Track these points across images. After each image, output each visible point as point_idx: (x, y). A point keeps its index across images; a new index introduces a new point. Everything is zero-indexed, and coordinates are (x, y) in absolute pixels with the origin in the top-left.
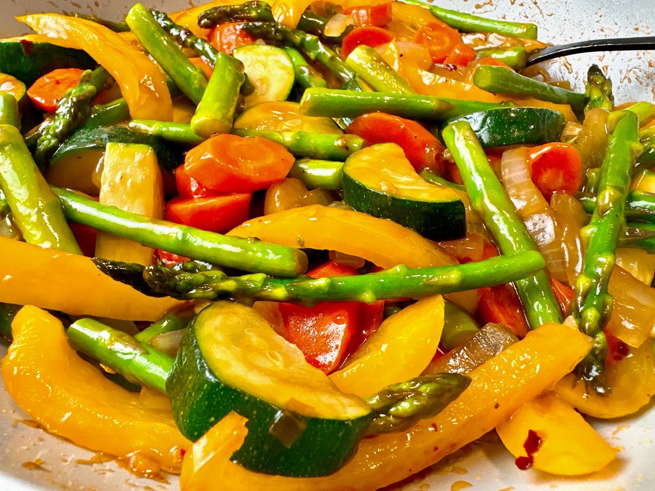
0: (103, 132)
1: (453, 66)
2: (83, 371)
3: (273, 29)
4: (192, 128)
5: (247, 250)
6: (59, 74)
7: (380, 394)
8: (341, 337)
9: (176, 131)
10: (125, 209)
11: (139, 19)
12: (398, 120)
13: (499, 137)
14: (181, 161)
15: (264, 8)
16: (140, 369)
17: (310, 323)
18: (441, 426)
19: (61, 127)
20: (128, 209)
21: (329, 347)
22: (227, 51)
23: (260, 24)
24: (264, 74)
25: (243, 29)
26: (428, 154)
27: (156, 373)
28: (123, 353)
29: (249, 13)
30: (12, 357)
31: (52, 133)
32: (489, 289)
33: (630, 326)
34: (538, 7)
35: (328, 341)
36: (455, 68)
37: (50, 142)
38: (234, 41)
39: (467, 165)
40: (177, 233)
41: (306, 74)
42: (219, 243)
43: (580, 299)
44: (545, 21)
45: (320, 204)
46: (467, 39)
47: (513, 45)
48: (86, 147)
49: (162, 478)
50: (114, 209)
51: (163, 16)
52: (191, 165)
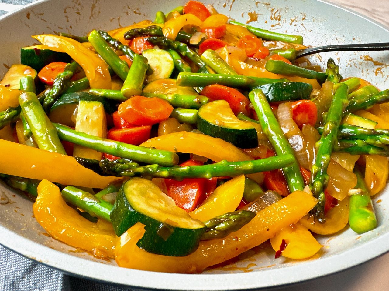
0: (77, 95)
1: (257, 59)
2: (70, 211)
3: (163, 40)
4: (121, 93)
5: (149, 153)
6: (53, 65)
7: (211, 220)
8: (195, 195)
9: (113, 94)
10: (88, 133)
11: (95, 38)
12: (226, 88)
13: (277, 97)
14: (116, 109)
15: (158, 29)
16: (98, 210)
17: (180, 189)
18: (240, 238)
19: (56, 93)
20: (90, 134)
21: (189, 200)
22: (139, 52)
23: (156, 38)
24: (158, 64)
25: (147, 40)
26: (241, 105)
27: (105, 212)
28: (88, 202)
29: (151, 32)
30: (38, 203)
31: (51, 95)
32: (269, 172)
33: (337, 190)
34: (304, 26)
35: (189, 197)
36: (259, 60)
37: (50, 100)
38: (143, 47)
39: (260, 111)
40: (115, 145)
41: (180, 64)
42: (135, 150)
43: (313, 176)
44: (308, 34)
45: (186, 131)
46: (266, 44)
47: (289, 48)
48: (69, 102)
49: (108, 260)
50: (83, 134)
51: (106, 34)
52: (121, 112)
